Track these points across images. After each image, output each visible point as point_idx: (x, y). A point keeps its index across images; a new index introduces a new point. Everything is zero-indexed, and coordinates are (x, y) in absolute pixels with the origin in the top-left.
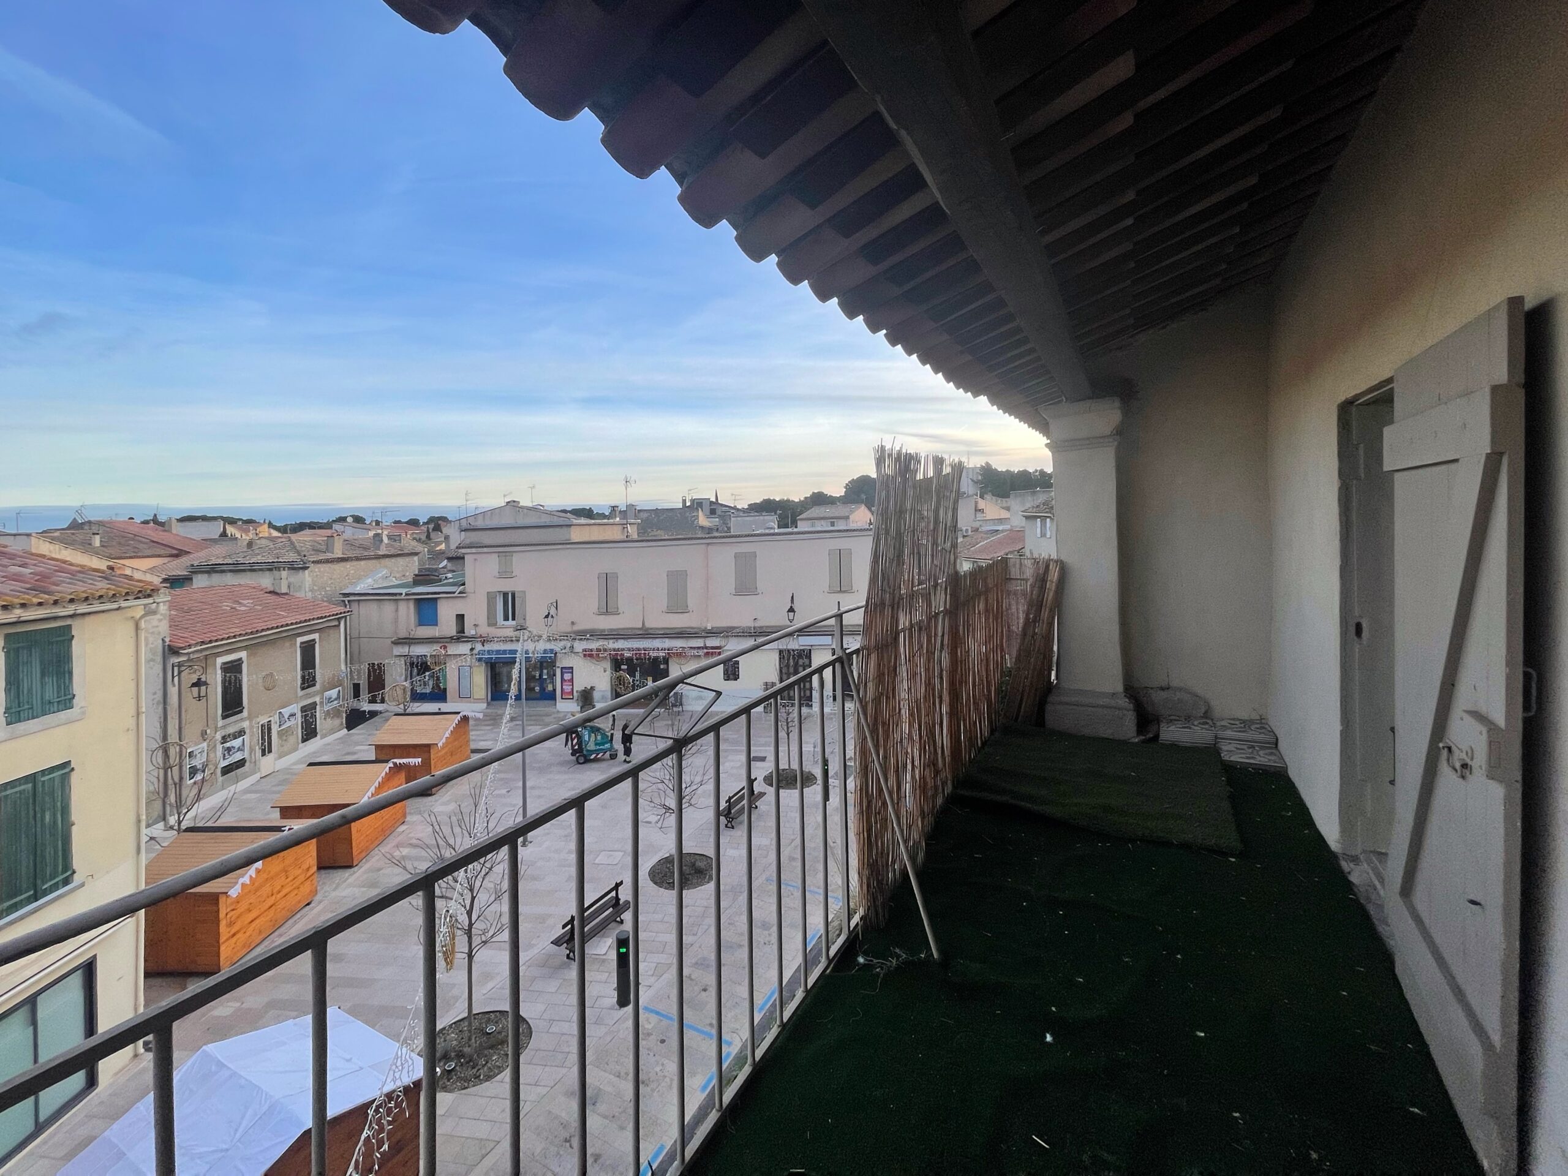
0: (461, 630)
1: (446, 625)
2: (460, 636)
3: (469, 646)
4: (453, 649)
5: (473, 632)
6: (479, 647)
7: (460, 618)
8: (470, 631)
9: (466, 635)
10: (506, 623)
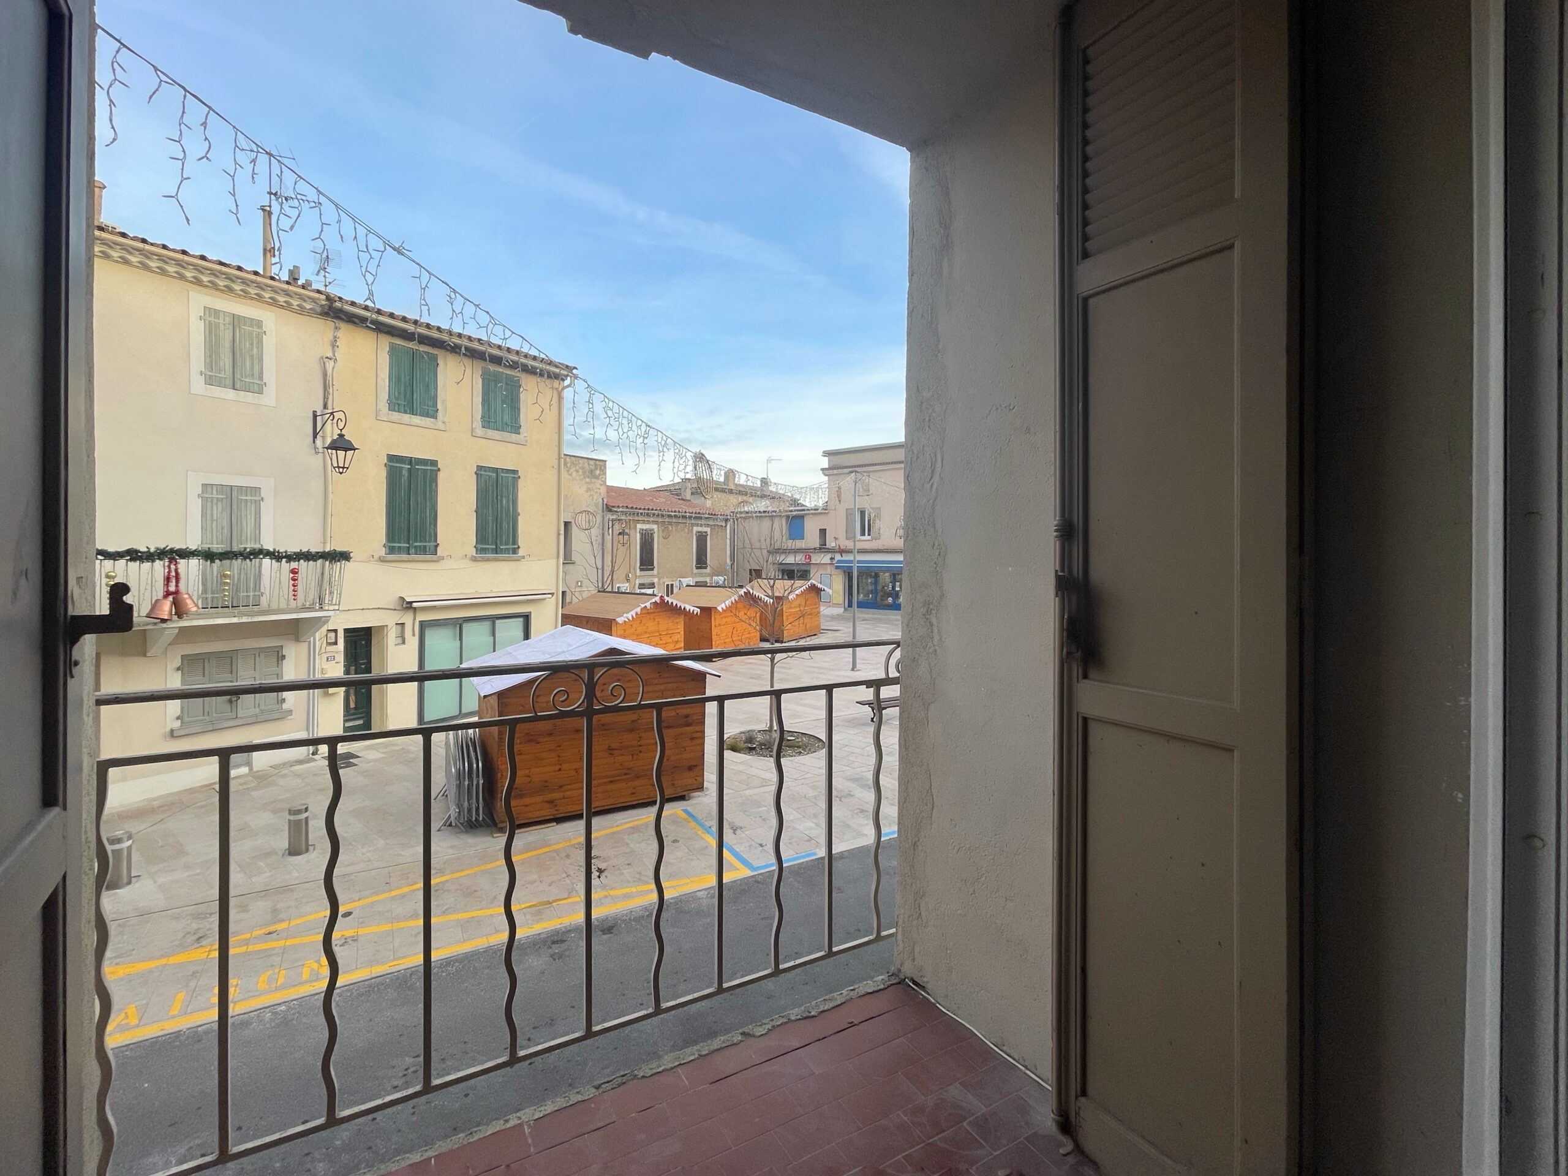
0: (824, 543)
1: (811, 539)
2: (823, 548)
3: (829, 556)
4: (817, 559)
5: (833, 544)
6: (838, 557)
7: (823, 532)
8: (831, 544)
9: (827, 547)
10: (863, 538)
